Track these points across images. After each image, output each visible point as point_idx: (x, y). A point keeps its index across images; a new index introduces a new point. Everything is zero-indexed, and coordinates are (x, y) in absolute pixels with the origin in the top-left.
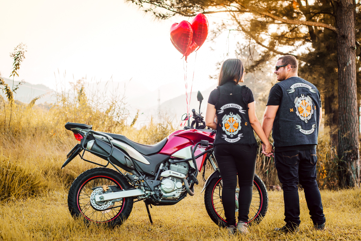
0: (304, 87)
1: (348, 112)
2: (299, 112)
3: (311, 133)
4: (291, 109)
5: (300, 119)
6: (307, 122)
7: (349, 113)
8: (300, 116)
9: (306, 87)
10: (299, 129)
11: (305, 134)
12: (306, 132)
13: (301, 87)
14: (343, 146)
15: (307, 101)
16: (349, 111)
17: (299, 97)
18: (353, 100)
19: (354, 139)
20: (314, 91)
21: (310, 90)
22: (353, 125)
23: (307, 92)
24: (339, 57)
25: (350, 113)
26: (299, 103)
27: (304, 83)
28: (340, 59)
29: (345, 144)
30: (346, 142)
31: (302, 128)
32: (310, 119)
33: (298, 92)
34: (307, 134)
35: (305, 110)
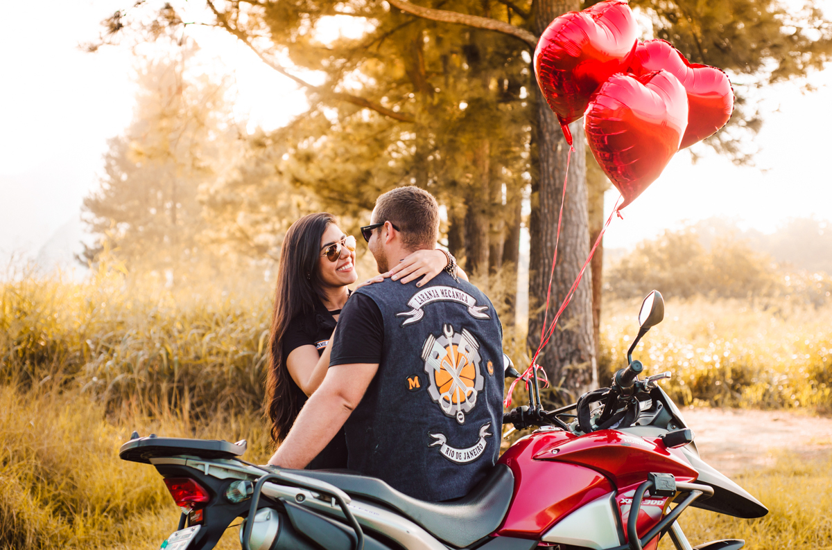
0: (452, 298)
1: (568, 259)
2: (438, 388)
3: (478, 455)
4: (410, 380)
5: (443, 412)
6: (462, 421)
7: (571, 263)
8: (441, 401)
9: (458, 300)
10: (440, 446)
11: (458, 460)
12: (462, 456)
13: (443, 301)
14: (555, 349)
15: (461, 349)
16: (570, 257)
17: (437, 337)
18: (582, 227)
19: (584, 331)
20: (483, 311)
21: (470, 310)
22: (581, 295)
23: (462, 316)
24: (544, 114)
25: (575, 264)
26: (438, 355)
27: (453, 287)
28: (545, 120)
29: (561, 344)
30: (565, 340)
31: (448, 443)
32: (473, 410)
33: (436, 319)
34: (463, 460)
35: (456, 380)
